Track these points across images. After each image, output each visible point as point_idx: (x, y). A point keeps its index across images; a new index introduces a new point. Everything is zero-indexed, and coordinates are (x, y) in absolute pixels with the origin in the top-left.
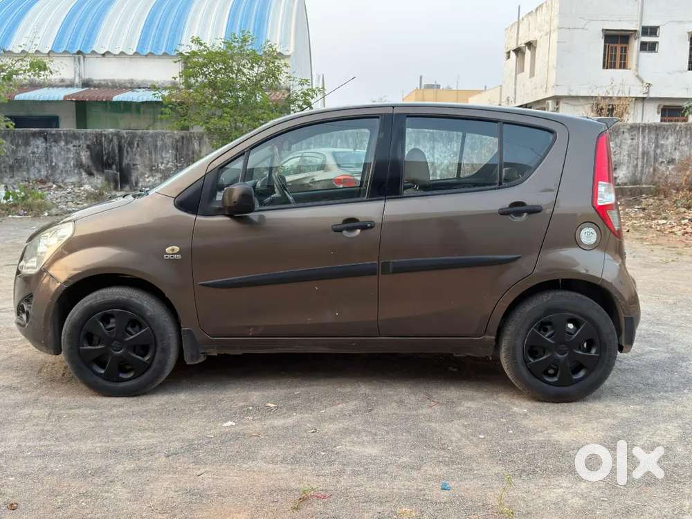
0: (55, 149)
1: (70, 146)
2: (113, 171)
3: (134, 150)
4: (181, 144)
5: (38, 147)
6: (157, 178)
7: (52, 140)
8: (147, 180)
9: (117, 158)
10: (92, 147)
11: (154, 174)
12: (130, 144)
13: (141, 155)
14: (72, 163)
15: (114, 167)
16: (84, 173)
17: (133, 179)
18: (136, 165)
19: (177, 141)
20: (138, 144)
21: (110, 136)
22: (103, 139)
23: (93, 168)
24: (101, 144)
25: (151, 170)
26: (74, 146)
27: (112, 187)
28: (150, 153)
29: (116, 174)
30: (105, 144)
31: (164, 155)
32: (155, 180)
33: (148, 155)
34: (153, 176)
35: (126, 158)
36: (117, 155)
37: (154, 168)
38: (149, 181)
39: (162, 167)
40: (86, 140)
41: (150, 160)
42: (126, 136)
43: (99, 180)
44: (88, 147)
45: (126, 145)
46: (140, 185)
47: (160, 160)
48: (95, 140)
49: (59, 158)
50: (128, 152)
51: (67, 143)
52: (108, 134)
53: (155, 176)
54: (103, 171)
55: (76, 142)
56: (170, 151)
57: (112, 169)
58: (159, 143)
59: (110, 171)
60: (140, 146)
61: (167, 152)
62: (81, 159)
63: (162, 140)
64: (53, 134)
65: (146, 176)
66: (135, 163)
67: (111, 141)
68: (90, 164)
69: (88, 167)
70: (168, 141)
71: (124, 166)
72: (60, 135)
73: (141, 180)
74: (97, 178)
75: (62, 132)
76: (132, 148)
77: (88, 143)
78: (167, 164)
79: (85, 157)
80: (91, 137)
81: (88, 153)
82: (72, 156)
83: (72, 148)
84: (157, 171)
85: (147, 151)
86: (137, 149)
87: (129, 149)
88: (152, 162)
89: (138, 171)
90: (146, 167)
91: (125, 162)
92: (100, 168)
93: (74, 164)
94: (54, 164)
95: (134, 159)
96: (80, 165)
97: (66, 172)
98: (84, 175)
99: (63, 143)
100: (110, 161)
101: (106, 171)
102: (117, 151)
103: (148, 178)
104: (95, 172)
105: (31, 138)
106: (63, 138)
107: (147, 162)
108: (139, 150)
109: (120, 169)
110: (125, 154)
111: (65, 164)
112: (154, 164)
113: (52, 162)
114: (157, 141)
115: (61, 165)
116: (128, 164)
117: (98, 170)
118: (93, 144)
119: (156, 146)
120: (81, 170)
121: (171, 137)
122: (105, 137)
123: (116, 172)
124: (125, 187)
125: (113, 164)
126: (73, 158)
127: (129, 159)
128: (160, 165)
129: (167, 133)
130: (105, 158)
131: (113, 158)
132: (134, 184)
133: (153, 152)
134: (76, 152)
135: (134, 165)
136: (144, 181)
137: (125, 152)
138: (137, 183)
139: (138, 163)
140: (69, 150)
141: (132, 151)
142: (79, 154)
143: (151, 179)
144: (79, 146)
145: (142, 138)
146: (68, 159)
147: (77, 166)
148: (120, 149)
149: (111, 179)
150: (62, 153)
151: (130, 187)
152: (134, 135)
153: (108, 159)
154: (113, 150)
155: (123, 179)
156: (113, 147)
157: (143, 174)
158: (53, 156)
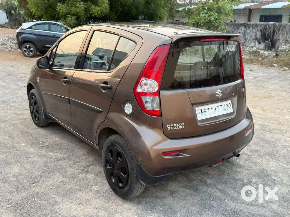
0: (248, 31)
1: (254, 30)
2: (269, 42)
3: (280, 32)
5: (242, 30)
7: (247, 27)
8: (283, 47)
9: (271, 36)
10: (263, 30)
11: (287, 44)
12: (279, 29)
13: (282, 35)
14: (253, 37)
15: (269, 40)
16: (257, 42)
17: (277, 46)
18: (279, 39)
20: (282, 30)
21: (271, 26)
22: (267, 27)
23: (261, 40)
24: (266, 29)
25: (286, 42)
26: (255, 30)
27: (267, 49)
28: (287, 34)
29: (270, 43)
30: (268, 29)
32: (287, 47)
33: (285, 35)
34: (286, 45)
35: (276, 36)
36: (272, 34)
37: (287, 41)
38: (284, 47)
40: (260, 27)
41: (286, 37)
42: (277, 25)
43: (262, 46)
44: (261, 30)
45: (277, 30)
46: (279, 49)
49: (249, 35)
50: (277, 33)
52: (270, 24)
53: (287, 45)
55: (256, 28)
57: (268, 41)
59: (268, 42)
62: (257, 36)
64: (248, 25)
65: (283, 45)
66: (279, 38)
67: (271, 28)
68: (260, 38)
69: (259, 39)
71: (274, 39)
72: (250, 25)
73: (280, 46)
74: (262, 45)
75: (252, 24)
76: (279, 31)
77: (261, 28)
79: (259, 35)
80: (263, 26)
81: (260, 33)
82: (254, 34)
83: (254, 31)
85: (286, 33)
87: (278, 32)
89: (279, 42)
90: (283, 40)
91: (275, 38)
92: (264, 40)
93: (254, 38)
94: (246, 37)
95: (279, 36)
96: (256, 39)
97: (250, 41)
98: (257, 43)
99: (251, 28)
101: (266, 42)
102: (272, 33)
103: (283, 46)
104: (261, 42)
105: (240, 26)
106: (252, 26)
107: (285, 38)
108: (282, 32)
109: (272, 41)
110: (276, 34)
111: (250, 38)
112: (287, 39)
113: (246, 36)
115: (249, 38)
116: (276, 39)
117: (263, 41)
118: (263, 29)
120: (256, 41)
123: (270, 42)
124: (272, 49)
125: (269, 38)
126: (254, 35)
127: (276, 37)
130: (266, 36)
131: (270, 36)
132: (277, 49)
133: (288, 34)
134: (256, 33)
135: (278, 39)
136: (282, 47)
137: (276, 33)
138: (278, 48)
140: (253, 32)
141: (279, 32)
142: (257, 33)
143: (285, 46)
144: (257, 30)
145: (284, 26)
146: (252, 36)
148: (274, 32)
149: (267, 45)
150: (250, 33)
151: (275, 50)
152: (281, 25)
153: (268, 36)
154: (270, 32)
155: (272, 45)
156: (271, 30)
157: (281, 44)
158: (247, 34)
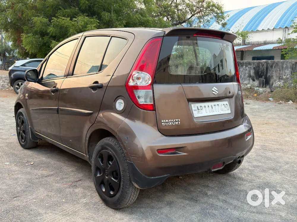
0: (241, 69)
1: (247, 68)
2: (263, 79)
3: (273, 69)
4: (295, 66)
6: (281, 82)
7: (241, 65)
8: (277, 83)
9: (265, 73)
12: (272, 67)
13: (276, 72)
14: (247, 75)
15: (263, 77)
16: (251, 80)
17: (271, 83)
19: (293, 65)
20: (275, 67)
21: (263, 63)
22: (260, 65)
23: (255, 77)
24: (259, 67)
25: (279, 79)
26: (249, 68)
27: (261, 86)
28: (280, 71)
29: (264, 80)
30: (261, 67)
31: (286, 72)
33: (279, 72)
34: (280, 81)
35: (269, 73)
36: (265, 71)
38: (278, 84)
39: (284, 77)
40: (253, 65)
41: (280, 74)
42: (270, 63)
43: (256, 83)
44: (254, 68)
45: (270, 67)
46: (274, 85)
47: (284, 74)
48: (257, 65)
49: (242, 73)
51: (246, 67)
52: (263, 62)
53: (281, 81)
54: (259, 79)
55: (250, 66)
56: (289, 70)
58: (284, 66)
59: (262, 79)
60: (276, 67)
61: (288, 70)
62: (251, 74)
63: (286, 64)
64: (241, 63)
65: (277, 81)
66: (272, 75)
67: (263, 65)
68: (254, 76)
69: (253, 77)
70: (289, 65)
71: (267, 76)
72: (244, 63)
73: (274, 83)
74: (256, 82)
75: (245, 62)
76: (272, 68)
77: (254, 66)
78: (287, 76)
79: (252, 73)
80: (255, 64)
81: (254, 71)
82: (247, 72)
84: (282, 79)
85: (279, 70)
86: (274, 69)
87: (271, 69)
88: (280, 75)
89: (273, 78)
90: (277, 77)
91: (269, 74)
92: (258, 78)
93: (248, 76)
95: (272, 73)
96: (250, 76)
97: (244, 79)
98: (251, 81)
99: (244, 67)
100: (262, 74)
101: (260, 79)
102: (265, 70)
104: (255, 79)
107: (278, 75)
108: (275, 69)
109: (266, 78)
110: (269, 71)
111: (244, 75)
114: (283, 65)
115: (243, 76)
116: (270, 76)
117: (257, 79)
118: (256, 67)
119: (283, 67)
120: (250, 78)
121: (290, 63)
122: (261, 63)
124: (267, 86)
125: (263, 75)
126: (248, 73)
128: (284, 76)
129: (289, 61)
130: (260, 73)
131: (263, 73)
132: (271, 85)
133: (281, 71)
134: (249, 71)
135: (272, 76)
136: (276, 84)
137: (269, 70)
138: (272, 85)
139: (274, 75)
140: (246, 70)
141: (272, 70)
142: (250, 71)
143: (279, 83)
144: (251, 68)
145: (276, 63)
146: (245, 73)
147: (249, 76)
148: (267, 69)
149: (261, 82)
150: (244, 71)
151: (269, 86)
152: (274, 63)
153: (261, 73)
154: (264, 70)
155: (266, 82)
156: (264, 68)
157: (275, 80)
158: (240, 72)
